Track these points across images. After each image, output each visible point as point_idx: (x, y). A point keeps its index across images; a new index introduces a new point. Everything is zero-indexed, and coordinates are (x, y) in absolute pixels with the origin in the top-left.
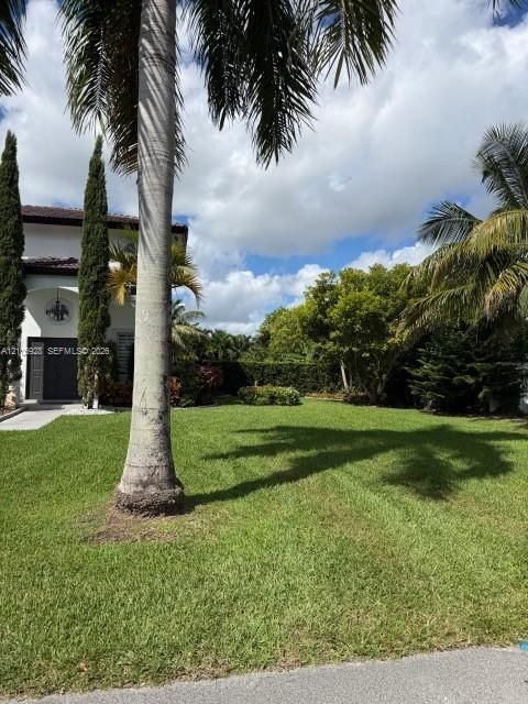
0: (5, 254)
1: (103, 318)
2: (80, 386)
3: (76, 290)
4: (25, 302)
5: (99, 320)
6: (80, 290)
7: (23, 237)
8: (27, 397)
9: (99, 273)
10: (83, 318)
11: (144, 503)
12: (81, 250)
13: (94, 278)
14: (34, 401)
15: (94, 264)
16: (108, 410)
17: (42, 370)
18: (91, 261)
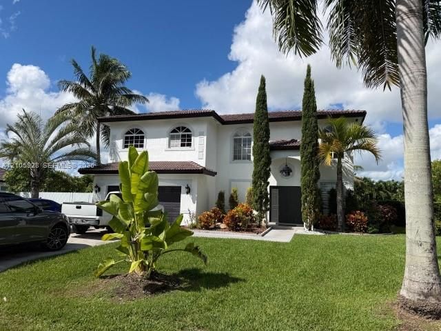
0: (261, 141)
1: (316, 174)
2: (304, 216)
3: (299, 158)
4: (271, 167)
5: (314, 176)
6: (302, 158)
7: (269, 130)
8: (270, 221)
9: (313, 147)
10: (304, 174)
11: (428, 308)
12: (301, 135)
13: (310, 150)
14: (274, 223)
15: (310, 142)
16: (321, 232)
17: (278, 205)
18: (308, 140)
